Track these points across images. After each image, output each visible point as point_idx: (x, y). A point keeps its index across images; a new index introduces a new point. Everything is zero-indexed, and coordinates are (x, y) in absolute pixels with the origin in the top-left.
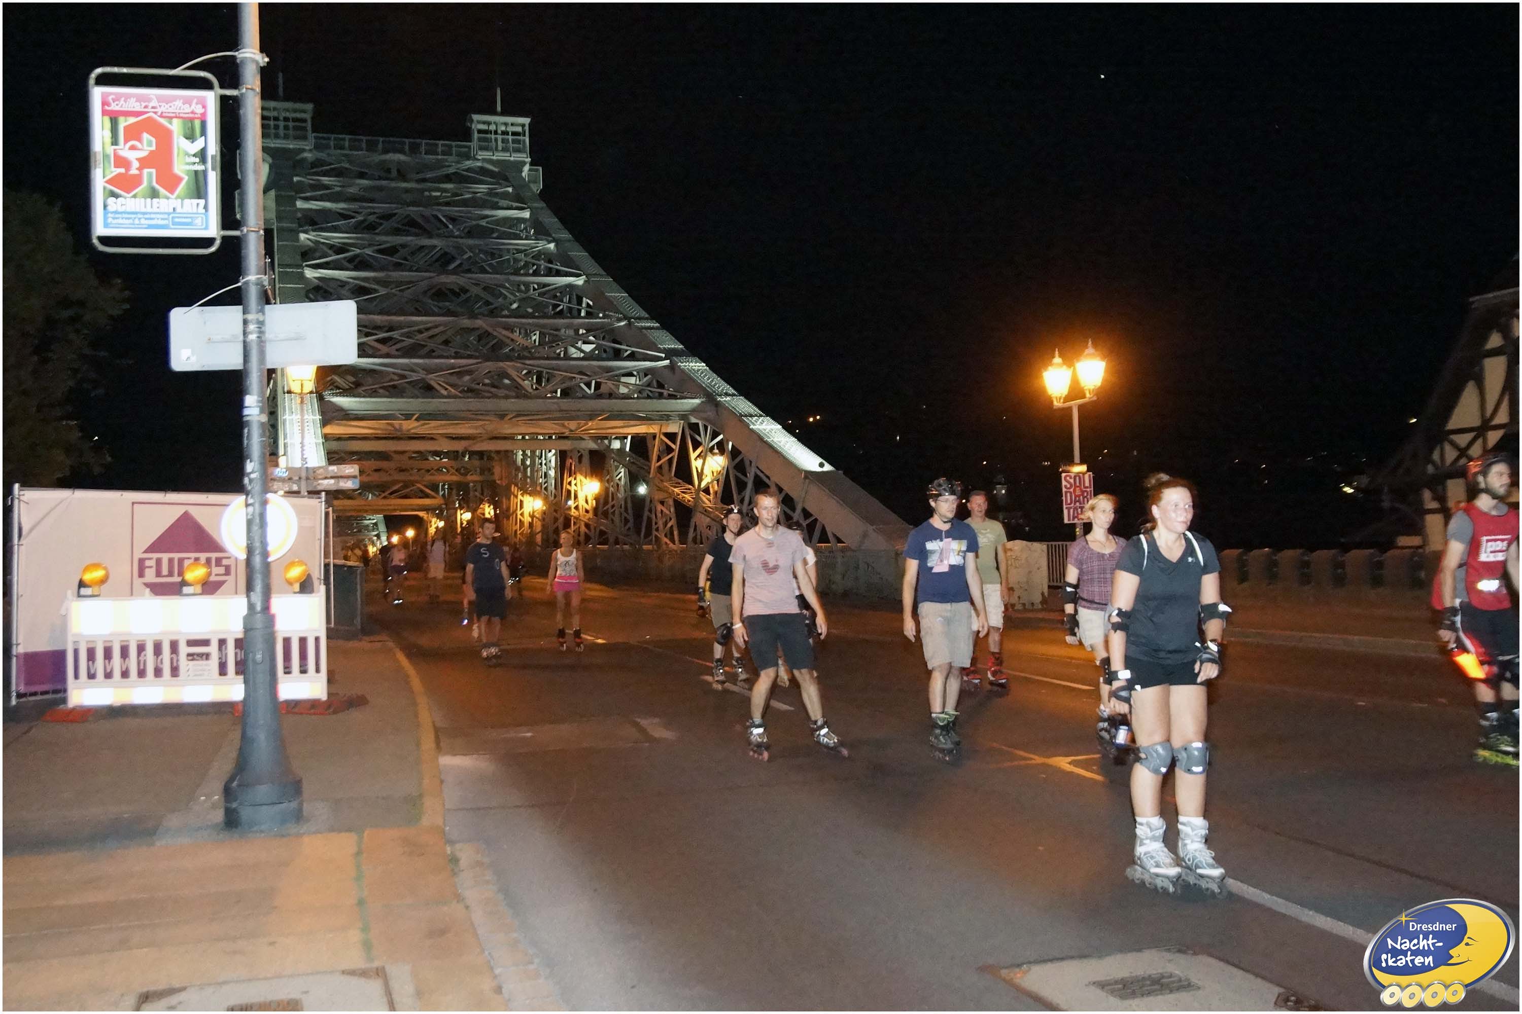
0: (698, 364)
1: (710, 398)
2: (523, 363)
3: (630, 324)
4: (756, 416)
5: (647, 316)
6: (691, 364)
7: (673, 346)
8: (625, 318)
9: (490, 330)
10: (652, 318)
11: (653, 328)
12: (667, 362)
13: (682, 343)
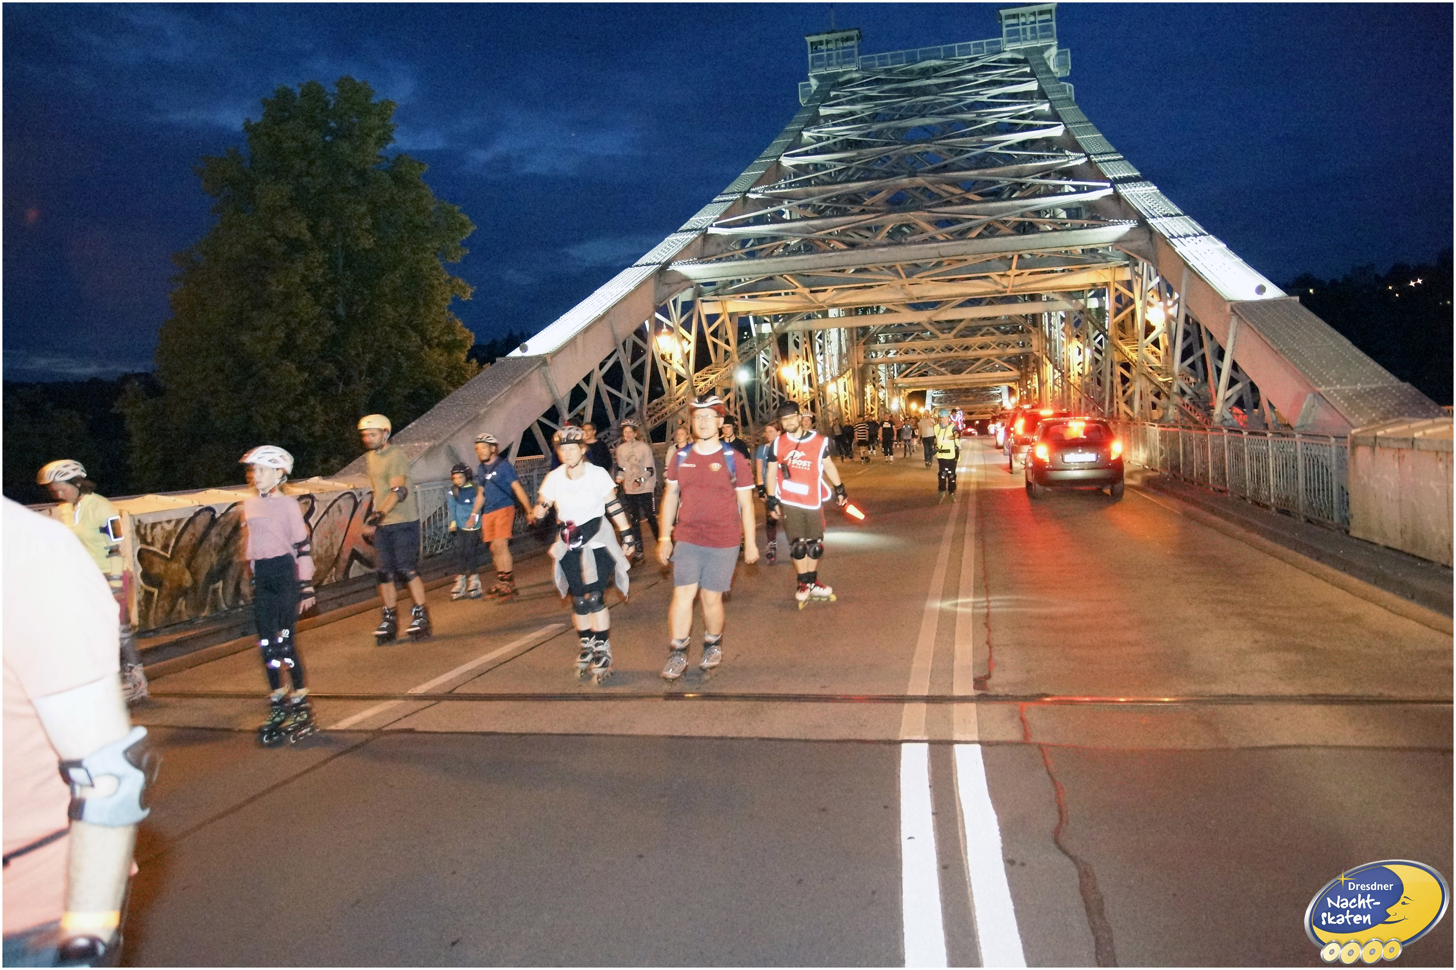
0: (1147, 188)
1: (1142, 222)
2: (929, 212)
3: (1089, 161)
4: (1195, 236)
5: (1113, 149)
6: (1137, 189)
7: (1126, 175)
8: (1088, 155)
9: (930, 187)
10: (1119, 150)
11: (1114, 160)
12: (1110, 191)
13: (1139, 171)
